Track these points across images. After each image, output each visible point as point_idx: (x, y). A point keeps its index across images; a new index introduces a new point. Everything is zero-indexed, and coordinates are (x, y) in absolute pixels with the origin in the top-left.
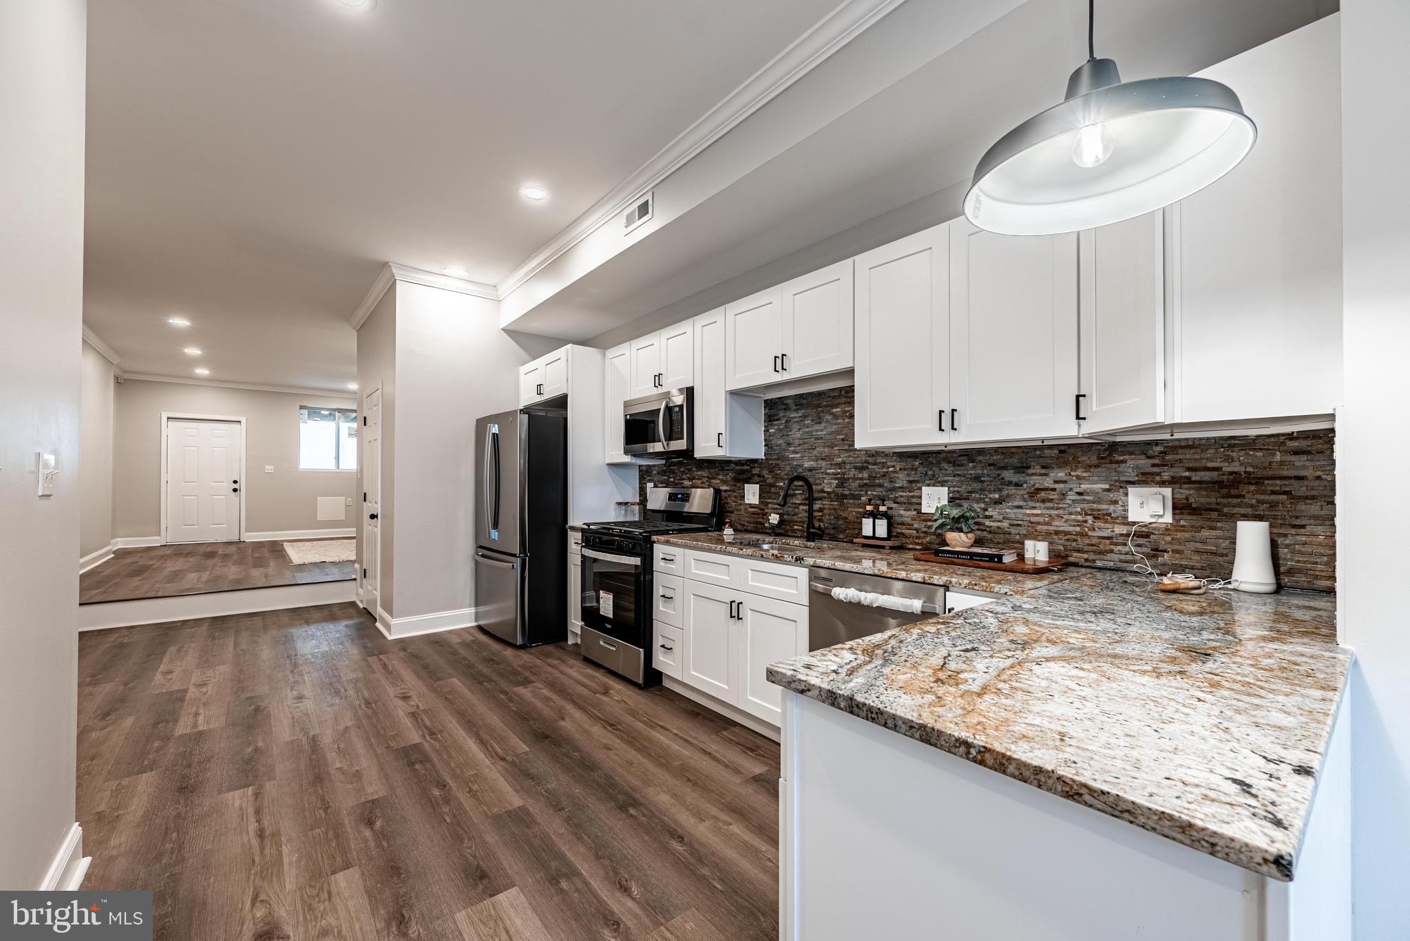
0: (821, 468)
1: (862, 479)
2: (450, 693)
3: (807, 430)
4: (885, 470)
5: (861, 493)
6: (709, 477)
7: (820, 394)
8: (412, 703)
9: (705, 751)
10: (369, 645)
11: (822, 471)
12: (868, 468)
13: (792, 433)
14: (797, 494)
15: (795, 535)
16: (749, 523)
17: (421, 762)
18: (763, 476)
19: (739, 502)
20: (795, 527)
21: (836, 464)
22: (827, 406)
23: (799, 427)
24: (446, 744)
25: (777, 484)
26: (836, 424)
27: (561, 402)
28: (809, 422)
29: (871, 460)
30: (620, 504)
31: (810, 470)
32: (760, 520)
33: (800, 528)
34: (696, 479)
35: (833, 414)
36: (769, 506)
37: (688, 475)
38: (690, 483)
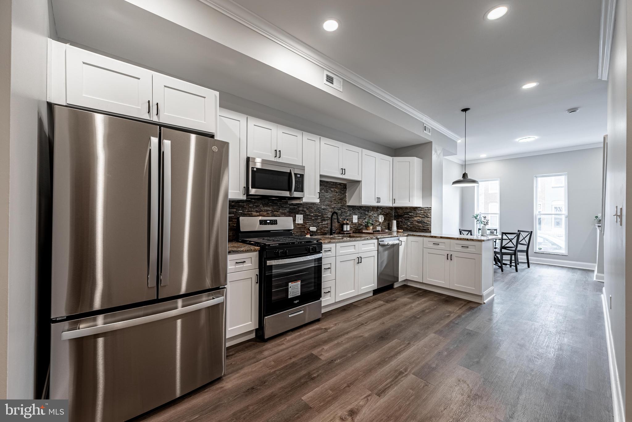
0: (327, 209)
3: (323, 194)
6: (272, 211)
7: (327, 182)
14: (318, 218)
18: (305, 211)
20: (318, 231)
22: (329, 187)
25: (311, 215)
26: (332, 194)
28: (323, 191)
29: (342, 207)
31: (324, 209)
32: (303, 230)
33: (320, 231)
34: (263, 211)
35: (331, 190)
36: (307, 224)
37: (256, 209)
38: (258, 214)
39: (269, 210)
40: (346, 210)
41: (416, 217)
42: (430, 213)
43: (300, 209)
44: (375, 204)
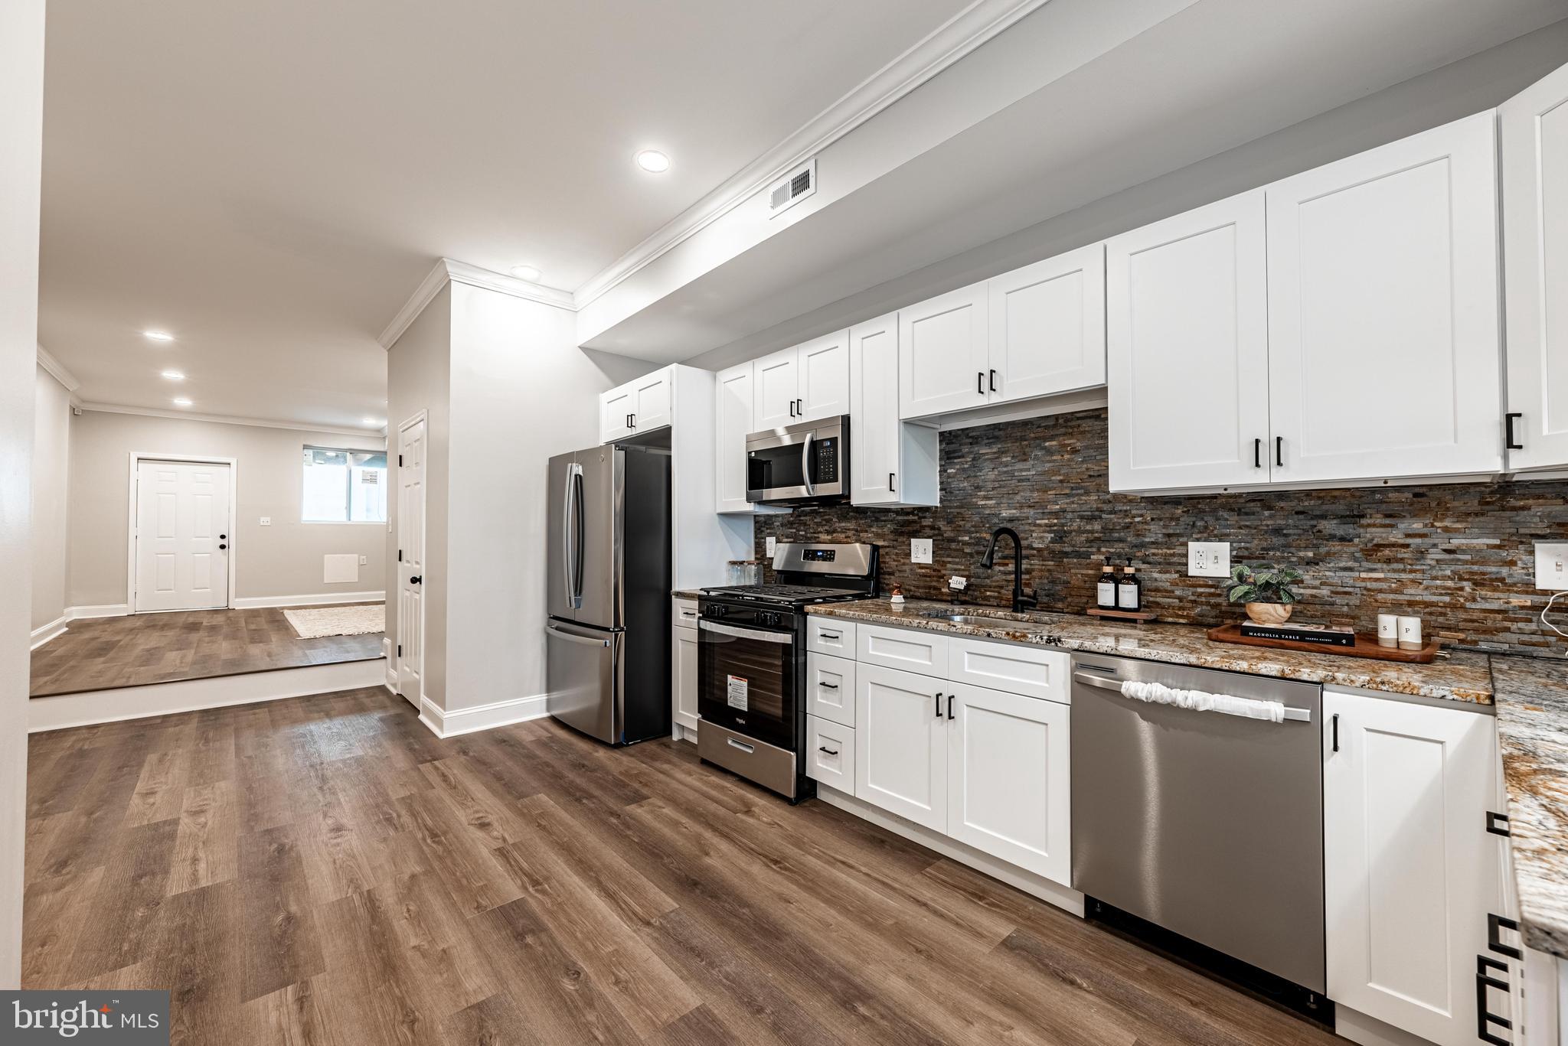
0: (1028, 518)
1: (1092, 532)
2: (542, 815)
3: (1005, 469)
4: (1128, 520)
5: (1090, 550)
6: (857, 531)
7: (1025, 423)
8: (495, 833)
9: (918, 901)
10: (417, 747)
11: (1030, 521)
12: (1101, 518)
13: (981, 474)
15: (988, 603)
16: (918, 587)
17: (532, 932)
18: (939, 529)
19: (902, 561)
20: (988, 593)
21: (1050, 513)
23: (992, 466)
24: (559, 900)
25: (960, 538)
26: (1050, 462)
27: (662, 438)
28: (1009, 459)
29: (1105, 507)
30: (733, 563)
31: (1012, 520)
32: (934, 584)
35: (1045, 448)
36: (949, 566)
39: (850, 530)
40: (1140, 519)
43: (924, 524)
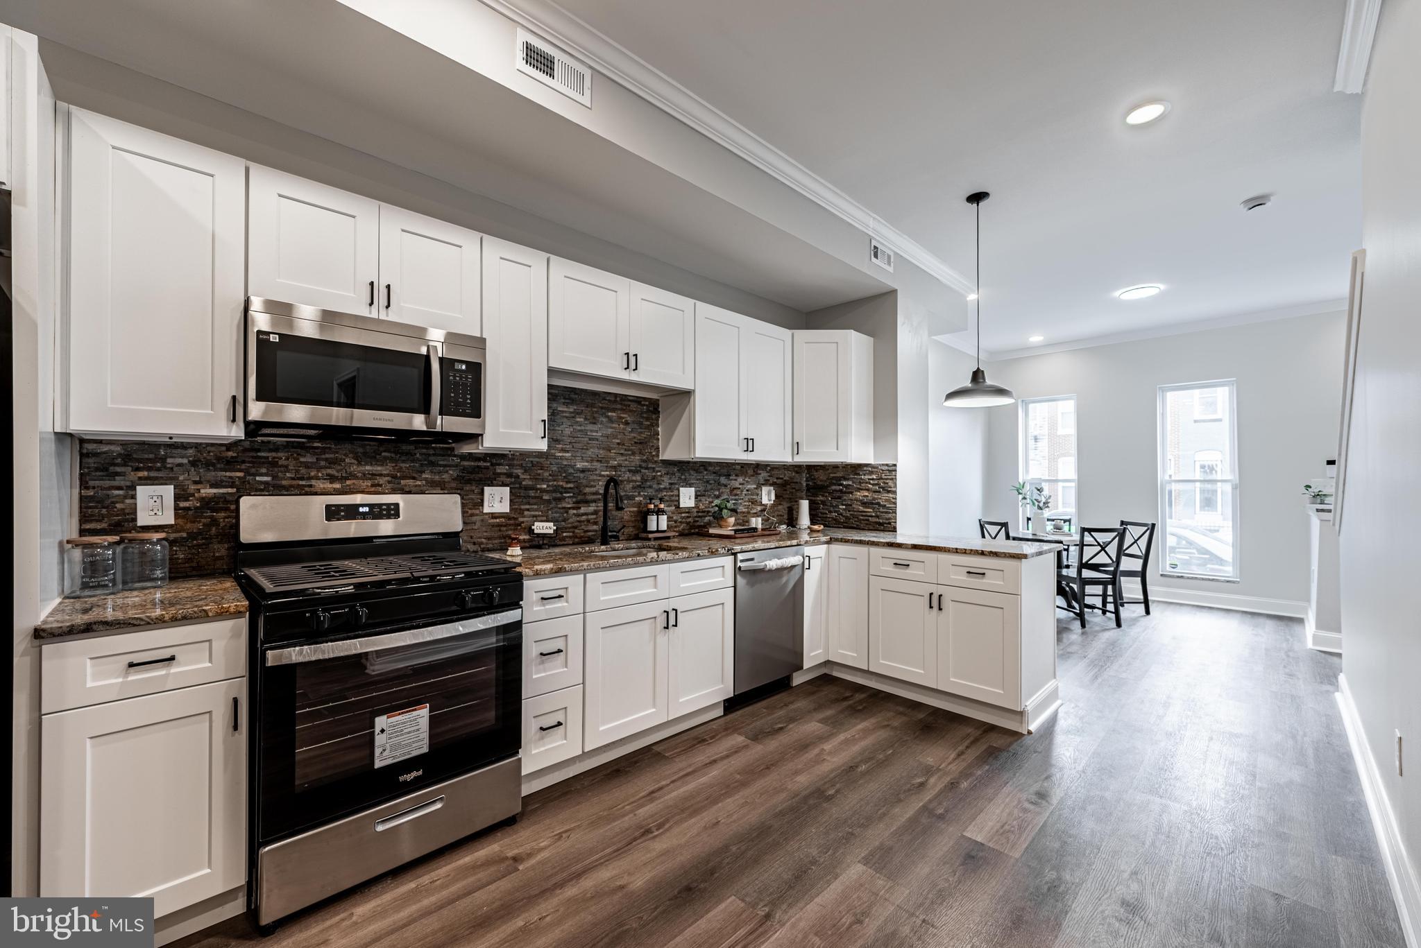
0: (596, 470)
1: (635, 481)
3: (579, 428)
4: (654, 474)
5: (634, 494)
6: (394, 477)
7: (595, 394)
11: (597, 472)
12: (641, 472)
13: (559, 429)
14: (566, 497)
16: (490, 538)
18: (518, 477)
19: (470, 511)
21: (612, 467)
22: (602, 408)
23: (569, 424)
25: (538, 486)
26: (612, 428)
28: (582, 420)
31: (583, 471)
33: (571, 534)
34: (356, 478)
35: (608, 417)
36: (526, 513)
37: (329, 471)
38: (337, 486)
39: (381, 475)
40: (659, 474)
41: (859, 490)
42: (894, 479)
43: (499, 471)
44: (740, 456)
